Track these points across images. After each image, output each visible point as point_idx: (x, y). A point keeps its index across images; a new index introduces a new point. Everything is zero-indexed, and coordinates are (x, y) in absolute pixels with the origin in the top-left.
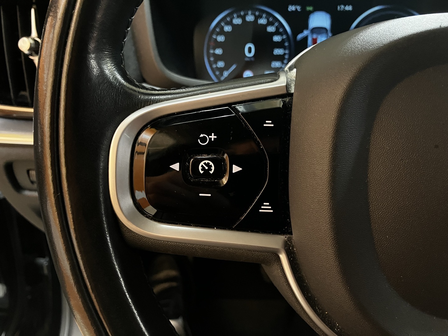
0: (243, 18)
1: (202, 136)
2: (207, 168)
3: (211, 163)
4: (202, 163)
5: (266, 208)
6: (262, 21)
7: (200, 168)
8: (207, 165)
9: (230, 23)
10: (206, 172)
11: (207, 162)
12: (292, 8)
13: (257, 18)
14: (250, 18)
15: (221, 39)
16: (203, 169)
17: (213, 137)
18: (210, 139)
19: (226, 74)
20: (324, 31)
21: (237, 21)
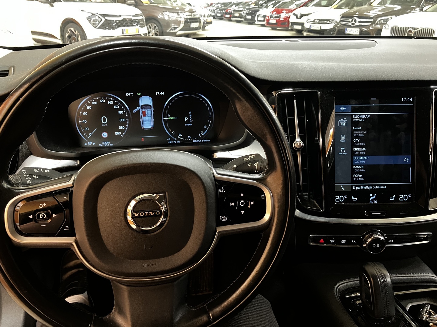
0: (98, 101)
1: (40, 205)
2: (43, 216)
3: (45, 214)
4: (41, 215)
5: (67, 228)
6: (110, 103)
7: (40, 216)
8: (43, 215)
9: (90, 104)
10: (43, 218)
11: (43, 214)
12: (128, 94)
13: (107, 101)
14: (102, 101)
15: (85, 114)
16: (42, 216)
17: (45, 205)
18: (44, 205)
19: (90, 134)
20: (149, 106)
21: (95, 103)
